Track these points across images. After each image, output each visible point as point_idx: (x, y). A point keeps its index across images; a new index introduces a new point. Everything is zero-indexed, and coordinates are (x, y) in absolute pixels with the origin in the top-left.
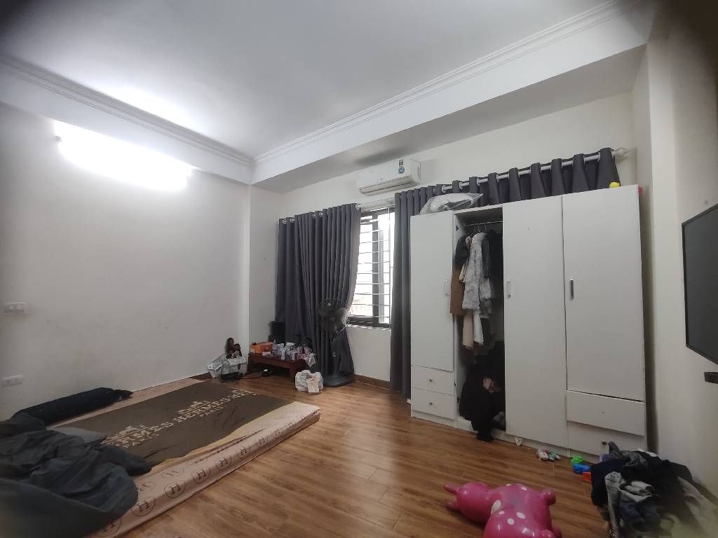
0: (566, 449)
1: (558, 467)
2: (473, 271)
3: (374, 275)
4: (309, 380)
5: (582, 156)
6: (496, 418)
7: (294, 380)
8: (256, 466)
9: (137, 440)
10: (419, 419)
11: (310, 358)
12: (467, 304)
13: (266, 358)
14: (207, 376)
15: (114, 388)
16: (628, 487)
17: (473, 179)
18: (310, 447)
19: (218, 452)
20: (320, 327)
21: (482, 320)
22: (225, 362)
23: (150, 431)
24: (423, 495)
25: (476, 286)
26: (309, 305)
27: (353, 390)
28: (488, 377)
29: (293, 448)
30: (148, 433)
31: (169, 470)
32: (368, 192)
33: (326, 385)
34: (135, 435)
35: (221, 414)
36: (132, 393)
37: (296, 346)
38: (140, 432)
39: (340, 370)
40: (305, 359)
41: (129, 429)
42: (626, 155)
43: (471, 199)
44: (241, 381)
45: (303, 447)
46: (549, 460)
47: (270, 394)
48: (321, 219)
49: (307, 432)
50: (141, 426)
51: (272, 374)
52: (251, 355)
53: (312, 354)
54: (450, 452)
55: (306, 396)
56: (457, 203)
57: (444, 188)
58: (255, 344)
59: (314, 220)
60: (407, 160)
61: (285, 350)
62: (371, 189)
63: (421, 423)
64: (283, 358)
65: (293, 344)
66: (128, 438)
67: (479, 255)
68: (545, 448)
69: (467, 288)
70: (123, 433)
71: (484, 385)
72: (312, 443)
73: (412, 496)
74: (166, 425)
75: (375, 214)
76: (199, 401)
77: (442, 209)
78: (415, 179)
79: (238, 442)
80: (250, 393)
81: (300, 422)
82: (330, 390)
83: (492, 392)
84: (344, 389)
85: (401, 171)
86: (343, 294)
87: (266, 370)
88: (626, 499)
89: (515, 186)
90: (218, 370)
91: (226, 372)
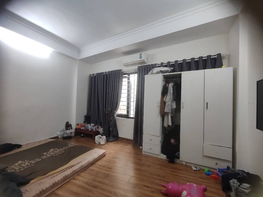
0: (202, 166)
1: (200, 173)
2: (169, 98)
3: (127, 98)
4: (101, 139)
5: (210, 56)
6: (176, 154)
7: (94, 139)
8: (79, 178)
9: (24, 167)
10: (145, 155)
11: (101, 130)
12: (167, 110)
13: (83, 130)
14: (57, 138)
15: (13, 143)
16: (241, 186)
17: (169, 62)
18: (103, 168)
19: (62, 172)
20: (105, 118)
21: (171, 117)
22: (65, 132)
23: (30, 163)
24: (152, 188)
25: (170, 103)
26: (101, 109)
27: (118, 143)
28: (173, 138)
29: (96, 169)
30: (29, 164)
31: (39, 182)
32: (126, 65)
33: (108, 141)
34: (22, 165)
35: (63, 154)
36: (22, 145)
37: (95, 125)
38: (25, 164)
39: (113, 135)
40: (99, 130)
41: (20, 162)
42: (226, 57)
43: (169, 69)
44: (72, 139)
45: (100, 168)
46: (196, 170)
47: (84, 145)
48: (107, 75)
49: (101, 161)
50: (26, 161)
51: (85, 136)
52: (76, 129)
53: (102, 129)
54: (159, 169)
55: (100, 146)
56: (164, 71)
57: (157, 65)
58: (78, 124)
59: (104, 75)
60: (143, 53)
61: (90, 127)
62: (128, 64)
63: (147, 156)
64: (90, 130)
65: (93, 124)
66: (19, 167)
67: (172, 91)
68: (194, 166)
69: (167, 104)
70: (17, 164)
71: (171, 142)
72: (104, 166)
73: (147, 189)
74: (38, 160)
75: (129, 74)
76: (53, 149)
77: (157, 73)
78: (146, 61)
79: (71, 167)
80: (76, 145)
81: (98, 157)
82: (109, 143)
83: (174, 144)
84: (115, 143)
85: (141, 57)
86: (115, 105)
87: (82, 135)
88: (241, 191)
89: (185, 66)
90: (61, 135)
91: (65, 136)
